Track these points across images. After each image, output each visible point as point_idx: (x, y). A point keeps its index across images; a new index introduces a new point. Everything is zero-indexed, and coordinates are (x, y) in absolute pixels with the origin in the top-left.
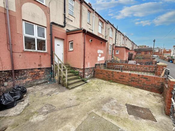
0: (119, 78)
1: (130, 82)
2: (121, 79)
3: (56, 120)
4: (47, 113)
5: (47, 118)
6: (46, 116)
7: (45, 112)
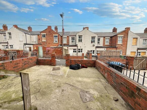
0: (14, 68)
1: (23, 66)
2: (16, 67)
3: (84, 84)
4: (87, 92)
5: (88, 89)
6: (88, 90)
7: (88, 94)
